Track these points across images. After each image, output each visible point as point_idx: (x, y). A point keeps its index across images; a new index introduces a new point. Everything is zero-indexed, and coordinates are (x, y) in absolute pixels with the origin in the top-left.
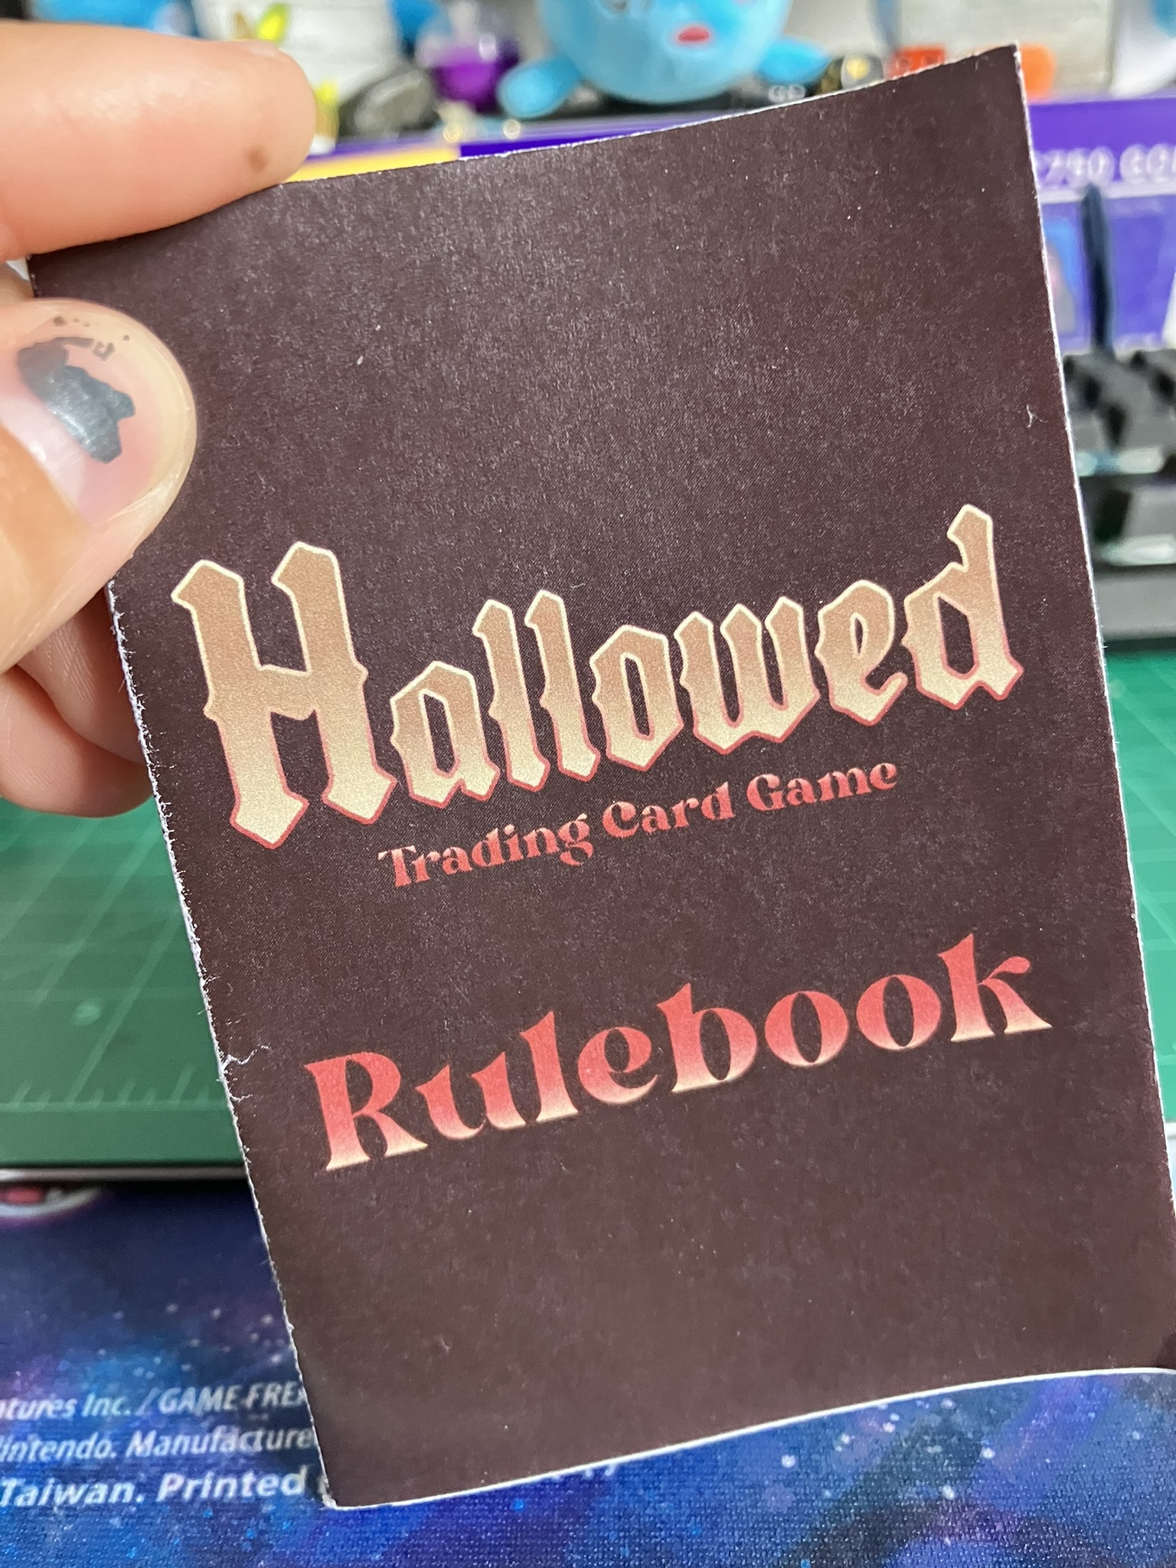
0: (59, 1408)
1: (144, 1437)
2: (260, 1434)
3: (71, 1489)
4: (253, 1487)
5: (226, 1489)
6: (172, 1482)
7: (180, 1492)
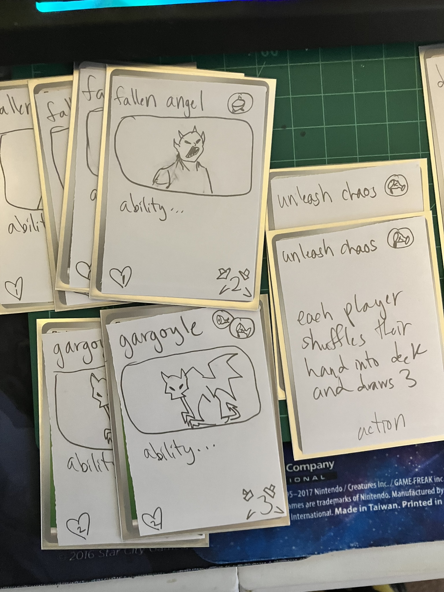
0: (373, 485)
1: (394, 492)
2: (419, 491)
3: (384, 506)
4: (422, 504)
5: (416, 504)
6: (404, 503)
7: (407, 505)
